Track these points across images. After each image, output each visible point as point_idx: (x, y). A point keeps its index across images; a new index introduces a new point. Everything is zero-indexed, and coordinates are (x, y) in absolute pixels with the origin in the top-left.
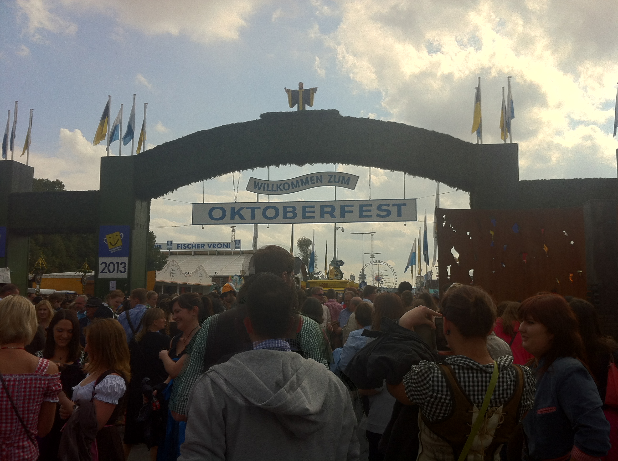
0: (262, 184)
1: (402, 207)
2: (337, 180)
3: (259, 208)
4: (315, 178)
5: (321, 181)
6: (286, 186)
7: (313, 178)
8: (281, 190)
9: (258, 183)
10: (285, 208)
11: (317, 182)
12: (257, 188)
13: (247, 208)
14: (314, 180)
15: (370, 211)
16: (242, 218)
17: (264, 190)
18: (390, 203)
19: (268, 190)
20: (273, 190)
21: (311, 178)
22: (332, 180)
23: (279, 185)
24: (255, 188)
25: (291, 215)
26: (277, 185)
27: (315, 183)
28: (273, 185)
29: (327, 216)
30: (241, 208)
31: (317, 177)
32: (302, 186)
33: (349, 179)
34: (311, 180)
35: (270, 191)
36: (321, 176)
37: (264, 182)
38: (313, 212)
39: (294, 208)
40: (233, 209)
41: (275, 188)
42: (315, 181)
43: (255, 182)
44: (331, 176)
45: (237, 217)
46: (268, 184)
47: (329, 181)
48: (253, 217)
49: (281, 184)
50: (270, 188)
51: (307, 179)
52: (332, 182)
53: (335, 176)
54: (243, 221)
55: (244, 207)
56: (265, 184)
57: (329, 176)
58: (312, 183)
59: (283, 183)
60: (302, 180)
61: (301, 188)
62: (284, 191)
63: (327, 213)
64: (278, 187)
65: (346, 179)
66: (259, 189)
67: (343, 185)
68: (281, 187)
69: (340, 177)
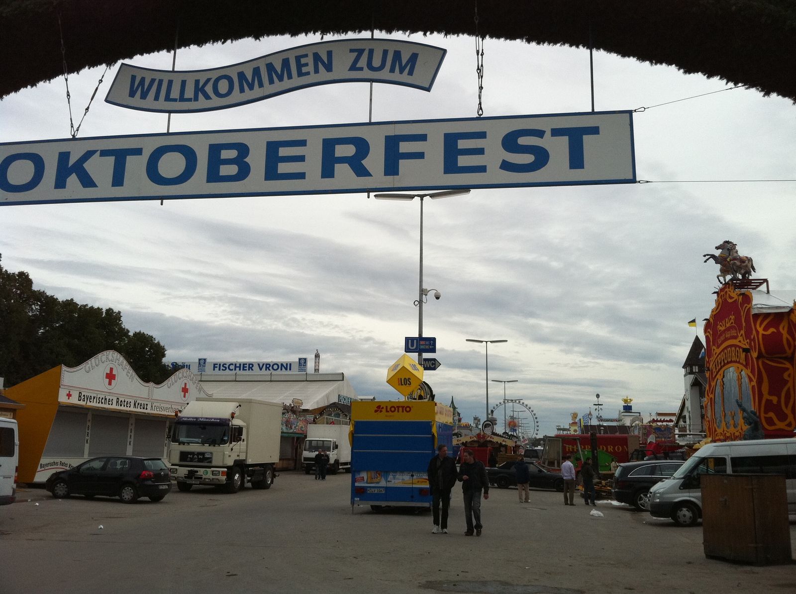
0: (153, 81)
1: (587, 139)
2: (376, 63)
3: (138, 152)
4: (310, 60)
5: (329, 68)
6: (223, 86)
7: (303, 61)
8: (207, 97)
9: (143, 80)
10: (215, 150)
11: (317, 71)
12: (137, 94)
13: (104, 153)
14: (307, 65)
15: (480, 151)
16: (87, 181)
17: (157, 98)
18: (546, 126)
19: (168, 98)
20: (182, 99)
21: (298, 58)
22: (363, 62)
23: (201, 84)
24: (132, 94)
25: (232, 170)
26: (197, 82)
27: (308, 73)
28: (184, 83)
29: (343, 171)
30: (89, 154)
31: (317, 57)
32: (271, 82)
33: (414, 58)
34: (299, 66)
35: (175, 100)
36: (330, 54)
37: (158, 77)
38: (301, 159)
39: (243, 150)
40: (64, 157)
41: (189, 93)
42: (310, 68)
44: (360, 52)
45: (73, 180)
46: (170, 83)
47: (353, 68)
48: (118, 179)
49: (208, 80)
50: (175, 93)
51: (286, 63)
52: (361, 69)
53: (371, 52)
54: (90, 192)
55: (95, 152)
56: (161, 82)
57: (352, 51)
58: (300, 74)
59: (214, 76)
60: (270, 67)
61: (268, 89)
62: (216, 101)
63: (342, 160)
64: (199, 89)
65: (405, 58)
66: (144, 96)
67: (396, 76)
68: (209, 89)
69: (385, 52)
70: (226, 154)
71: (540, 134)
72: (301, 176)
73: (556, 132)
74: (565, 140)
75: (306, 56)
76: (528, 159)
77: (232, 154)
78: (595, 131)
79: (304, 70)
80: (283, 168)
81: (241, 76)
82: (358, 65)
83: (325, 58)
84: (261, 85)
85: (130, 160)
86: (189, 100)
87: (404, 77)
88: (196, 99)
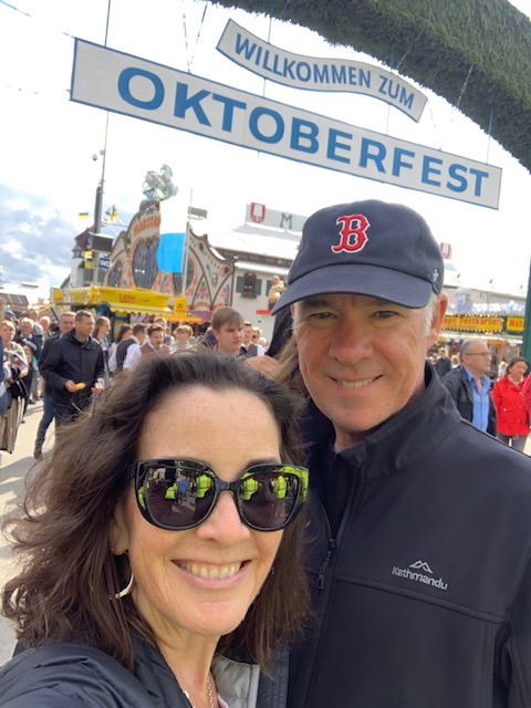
0: (254, 46)
1: (483, 179)
2: (393, 93)
3: (243, 106)
4: (357, 74)
5: (368, 85)
6: (304, 72)
7: (353, 72)
8: (293, 77)
10: (297, 123)
11: (361, 84)
12: (243, 52)
13: (217, 97)
14: (355, 76)
15: (439, 172)
16: (203, 119)
18: (468, 166)
19: (265, 66)
20: (275, 71)
21: (351, 69)
22: (386, 89)
23: (289, 63)
24: (238, 51)
27: (355, 84)
28: (277, 57)
30: (203, 94)
31: (361, 72)
32: (334, 81)
33: (412, 96)
34: (351, 76)
35: (270, 70)
36: (369, 74)
37: (259, 44)
38: (347, 148)
39: (315, 130)
40: (182, 89)
41: (280, 68)
42: (356, 80)
43: (239, 36)
46: (267, 53)
47: (381, 90)
48: (227, 126)
49: (293, 63)
50: (271, 64)
51: (342, 69)
52: (386, 92)
53: (391, 82)
55: (209, 93)
56: (260, 49)
57: (381, 77)
58: (351, 83)
59: (298, 61)
60: (333, 69)
61: (332, 85)
62: (297, 82)
63: (372, 157)
64: (287, 68)
65: (407, 95)
66: (248, 56)
68: (294, 69)
69: (398, 87)
70: (304, 129)
71: (465, 169)
72: (347, 161)
73: (472, 171)
74: (475, 176)
75: (354, 69)
76: (458, 183)
77: (308, 130)
78: (486, 175)
79: (354, 80)
80: (338, 152)
82: (384, 89)
83: (366, 75)
84: (328, 81)
85: (236, 111)
86: (280, 74)
87: (406, 108)
88: (285, 75)
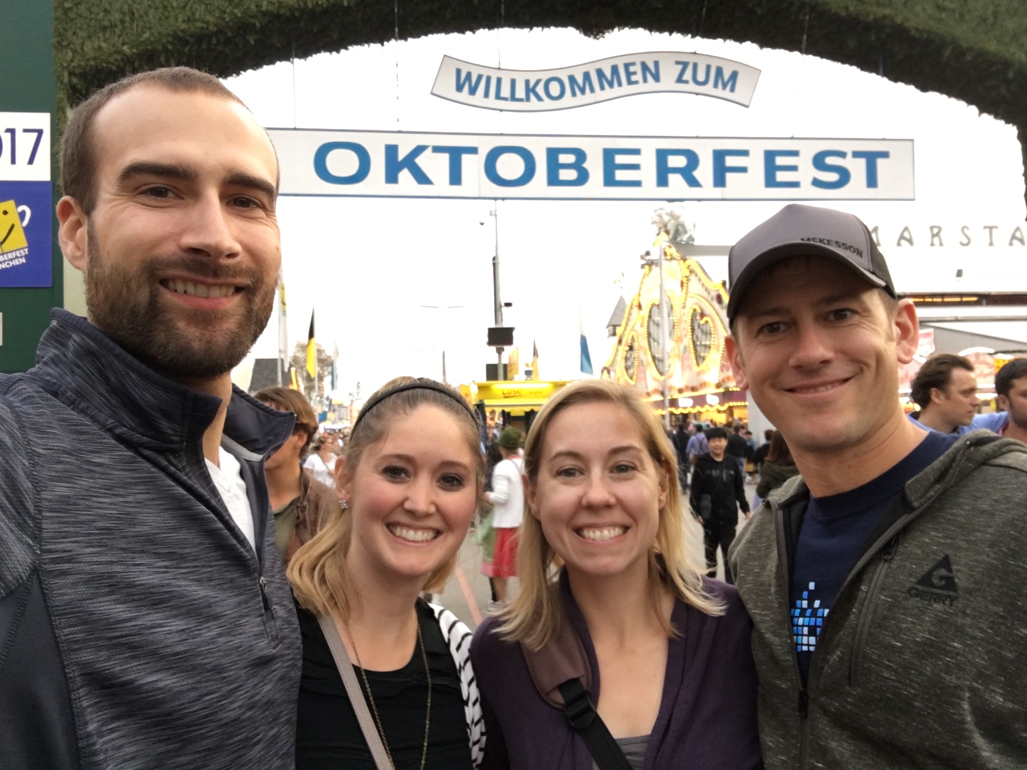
1: (880, 162)
2: (701, 77)
3: (473, 150)
6: (555, 89)
10: (553, 154)
13: (437, 149)
16: (422, 178)
18: (849, 148)
22: (688, 75)
25: (571, 175)
29: (675, 179)
30: (419, 150)
35: (505, 99)
38: (636, 167)
39: (581, 155)
40: (391, 151)
41: (520, 92)
44: (685, 65)
45: (405, 175)
48: (455, 178)
50: (506, 92)
53: (695, 66)
54: (424, 189)
55: (427, 147)
57: (677, 63)
63: (676, 170)
65: (727, 75)
66: (473, 91)
67: (719, 92)
68: (540, 89)
69: (708, 68)
70: (564, 159)
71: (842, 155)
72: (637, 184)
73: (856, 154)
74: (862, 162)
76: (833, 177)
77: (570, 159)
78: (885, 155)
80: (620, 175)
81: (572, 79)
82: (685, 78)
83: (652, 67)
84: (592, 90)
85: (466, 158)
86: (521, 100)
88: (528, 99)
